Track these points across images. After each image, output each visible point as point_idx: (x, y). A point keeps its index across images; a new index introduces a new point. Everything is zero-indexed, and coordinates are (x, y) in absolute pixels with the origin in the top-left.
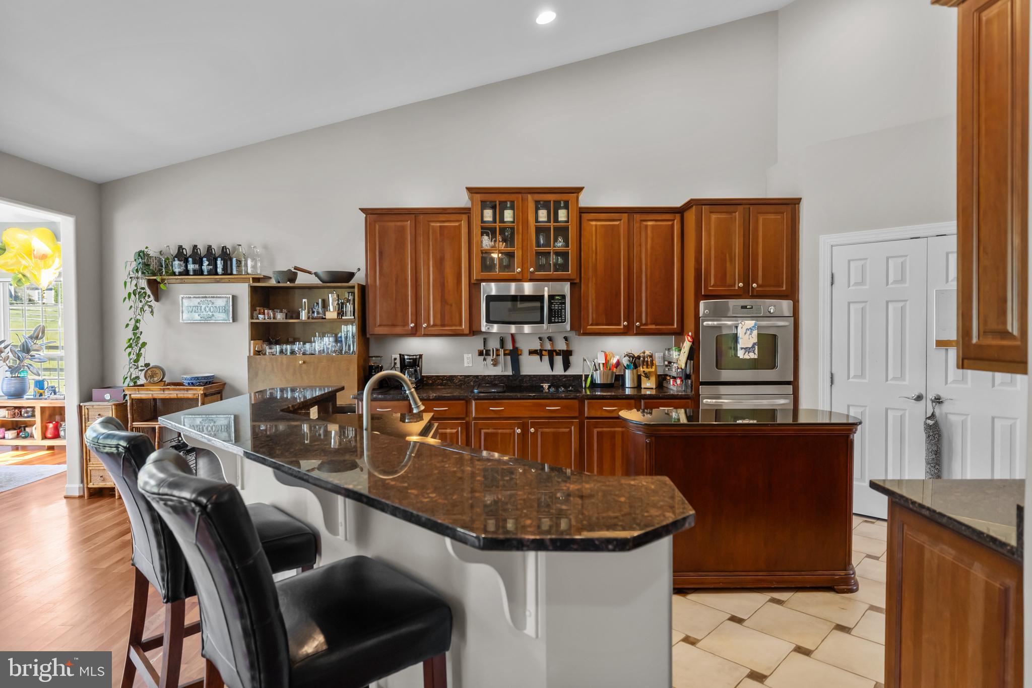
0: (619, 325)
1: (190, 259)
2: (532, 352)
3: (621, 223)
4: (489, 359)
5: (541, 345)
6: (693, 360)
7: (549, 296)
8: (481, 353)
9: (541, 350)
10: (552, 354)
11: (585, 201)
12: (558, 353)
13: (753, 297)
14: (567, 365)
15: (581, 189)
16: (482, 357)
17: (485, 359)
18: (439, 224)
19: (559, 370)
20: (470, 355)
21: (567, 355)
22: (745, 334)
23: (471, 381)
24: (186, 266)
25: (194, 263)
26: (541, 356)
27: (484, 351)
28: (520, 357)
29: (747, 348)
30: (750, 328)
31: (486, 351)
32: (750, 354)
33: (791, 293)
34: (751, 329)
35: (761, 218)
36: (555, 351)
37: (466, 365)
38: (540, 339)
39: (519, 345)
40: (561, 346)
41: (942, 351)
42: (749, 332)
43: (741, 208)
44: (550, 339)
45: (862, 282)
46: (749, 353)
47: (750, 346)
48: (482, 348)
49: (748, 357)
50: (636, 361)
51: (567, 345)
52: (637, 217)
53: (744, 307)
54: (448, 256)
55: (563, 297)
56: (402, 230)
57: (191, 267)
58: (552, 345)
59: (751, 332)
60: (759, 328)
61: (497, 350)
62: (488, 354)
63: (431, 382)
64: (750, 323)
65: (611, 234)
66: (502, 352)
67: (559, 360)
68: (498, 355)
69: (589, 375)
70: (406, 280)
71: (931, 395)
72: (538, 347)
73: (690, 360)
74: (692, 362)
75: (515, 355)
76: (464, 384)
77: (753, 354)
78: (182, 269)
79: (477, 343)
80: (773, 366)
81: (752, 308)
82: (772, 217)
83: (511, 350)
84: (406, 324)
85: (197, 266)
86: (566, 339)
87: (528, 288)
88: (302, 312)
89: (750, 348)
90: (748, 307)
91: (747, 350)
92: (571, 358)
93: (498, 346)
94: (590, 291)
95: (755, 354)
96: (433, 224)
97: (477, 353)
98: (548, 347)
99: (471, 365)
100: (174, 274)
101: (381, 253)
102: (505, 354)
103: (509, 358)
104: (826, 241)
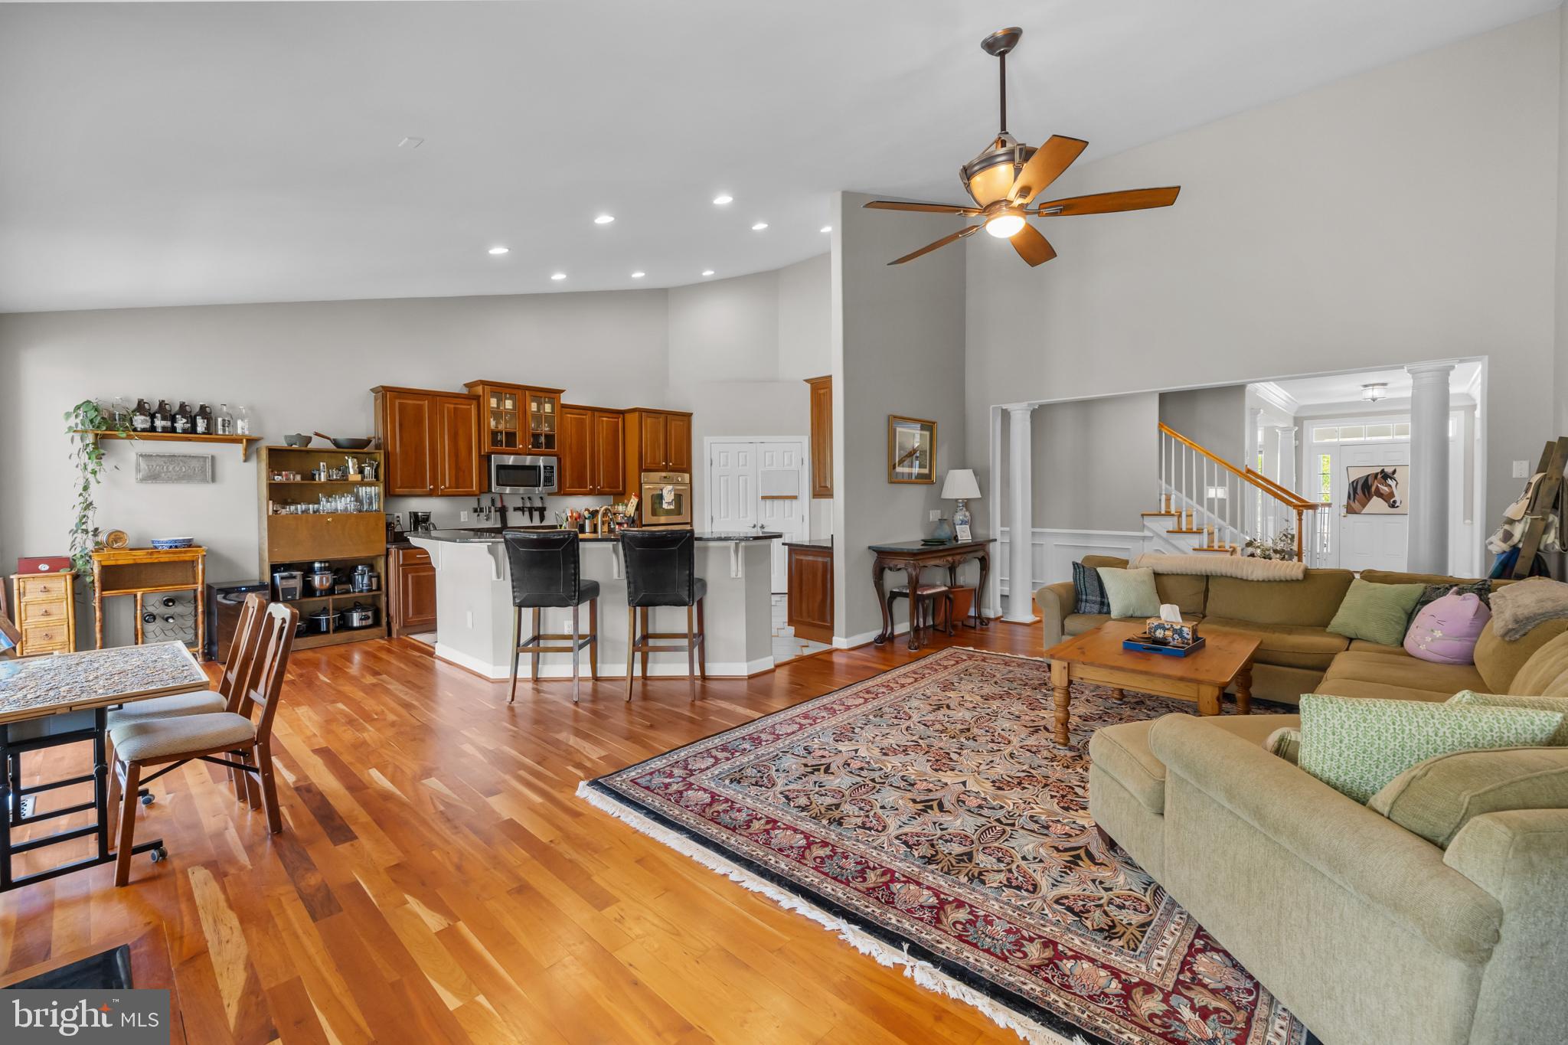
0: (586, 487)
1: (158, 415)
2: (516, 509)
3: (587, 418)
4: (482, 515)
5: (523, 503)
7: (545, 467)
8: (475, 511)
9: (523, 507)
10: (531, 510)
11: (565, 399)
12: (536, 510)
13: (670, 471)
14: (542, 518)
15: (563, 391)
16: (476, 514)
17: (479, 517)
18: (452, 406)
19: (536, 522)
20: (466, 512)
21: (542, 511)
24: (153, 422)
25: (164, 418)
26: (523, 511)
27: (478, 508)
28: (507, 512)
29: (668, 502)
30: (669, 490)
31: (481, 508)
32: (670, 506)
33: (688, 470)
34: (671, 491)
35: (673, 423)
36: (533, 507)
37: (462, 520)
38: (523, 498)
39: (505, 504)
40: (538, 504)
41: (763, 502)
42: (668, 493)
43: (663, 416)
44: (530, 498)
45: (726, 465)
47: (670, 501)
48: (476, 506)
49: (669, 508)
50: (594, 514)
51: (543, 503)
52: (596, 413)
53: (665, 477)
54: (461, 432)
55: (552, 467)
56: (420, 408)
57: (159, 423)
58: (531, 503)
60: (675, 490)
61: (490, 508)
62: (482, 510)
64: (670, 487)
65: (581, 423)
66: (493, 509)
67: (536, 514)
68: (490, 512)
69: (558, 525)
70: (425, 448)
71: (760, 525)
72: (521, 505)
75: (503, 511)
78: (147, 425)
79: (472, 502)
80: (679, 513)
81: (669, 478)
82: (679, 423)
83: (500, 507)
84: (424, 486)
85: (168, 424)
86: (541, 498)
87: (528, 460)
88: (320, 475)
90: (667, 477)
91: (669, 504)
92: (546, 513)
93: (490, 504)
94: (567, 463)
95: (672, 506)
96: (447, 405)
97: (472, 510)
98: (528, 505)
99: (466, 520)
100: (135, 430)
101: (401, 425)
102: (496, 511)
103: (498, 513)
104: (707, 440)
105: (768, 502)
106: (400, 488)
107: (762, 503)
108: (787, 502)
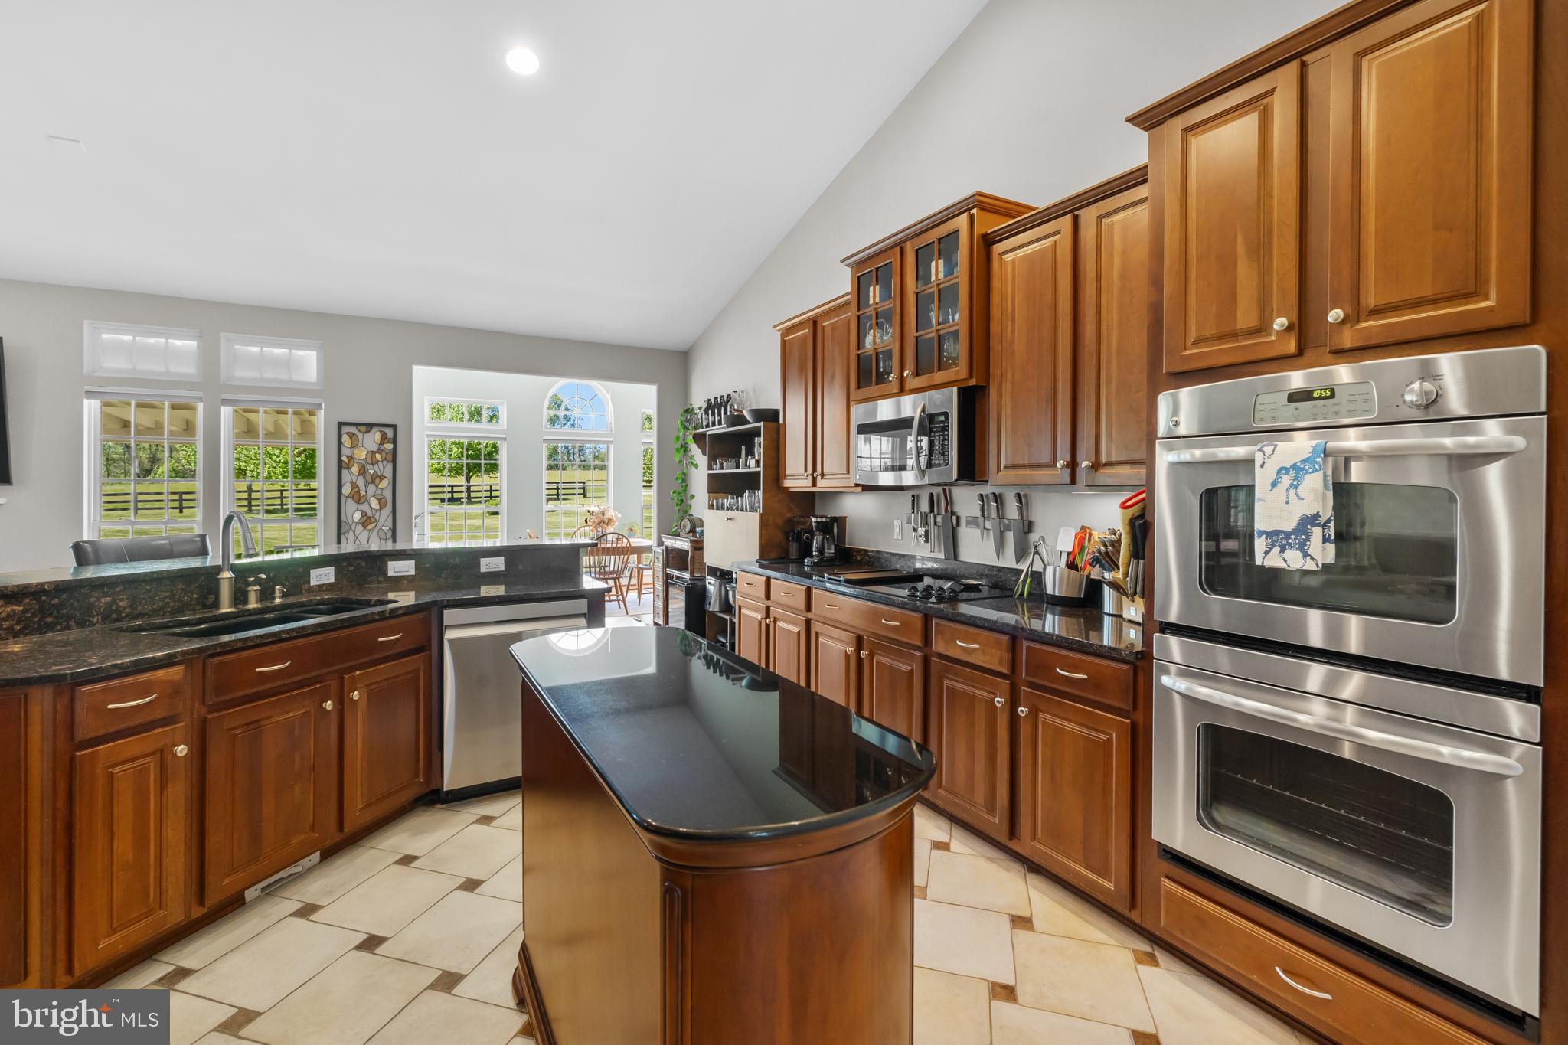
0: (1053, 466)
2: (972, 522)
3: (1061, 241)
6: (1143, 558)
8: (910, 520)
10: (998, 526)
13: (1334, 355)
14: (1022, 550)
19: (1009, 559)
21: (1023, 532)
22: (1274, 485)
28: (958, 529)
29: (1276, 533)
30: (1294, 466)
32: (1288, 554)
34: (1297, 471)
37: (896, 536)
39: (956, 508)
42: (1286, 480)
44: (995, 498)
46: (1283, 550)
47: (1290, 525)
49: (1281, 564)
53: (1303, 396)
55: (946, 415)
58: (999, 509)
59: (1296, 478)
63: (859, 558)
64: (1301, 448)
65: (1040, 267)
66: (932, 519)
69: (1023, 570)
72: (978, 514)
73: (1135, 559)
74: (1141, 562)
77: (1299, 554)
81: (1333, 395)
89: (1287, 534)
90: (1315, 395)
92: (1030, 536)
94: (1004, 399)
95: (1306, 555)
97: (906, 519)
99: (900, 538)
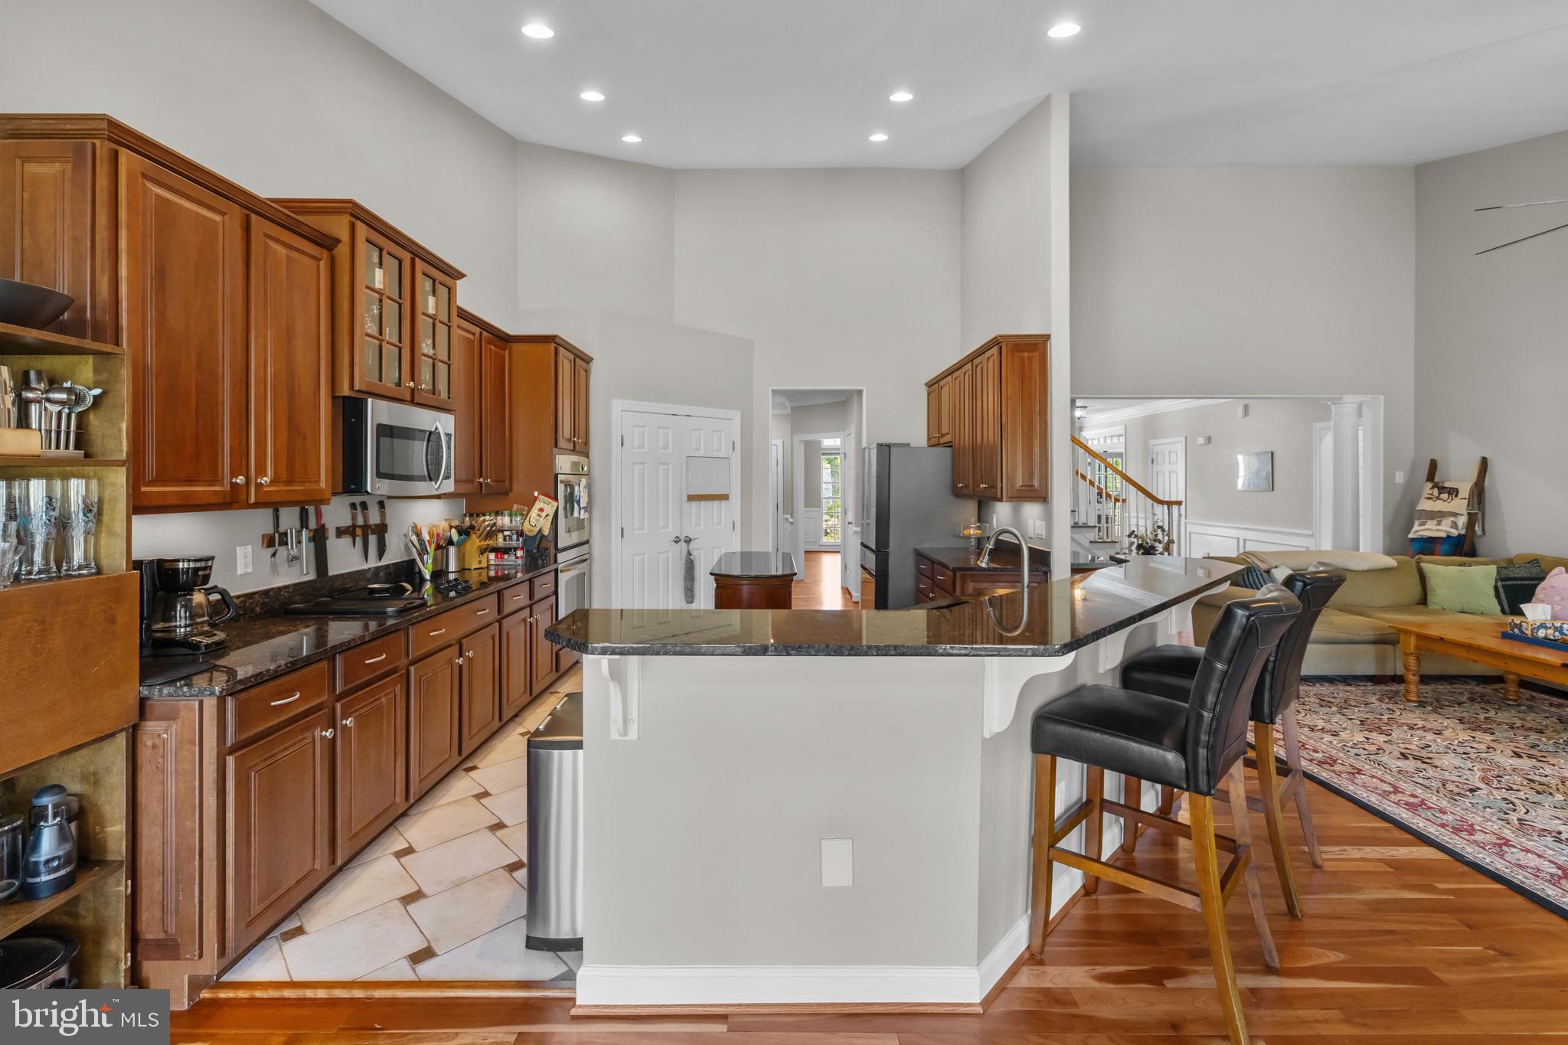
2: (340, 532)
3: (475, 341)
4: (282, 551)
5: (354, 518)
7: (445, 435)
8: (268, 542)
9: (354, 526)
10: (365, 532)
12: (372, 531)
15: (460, 275)
16: (271, 550)
17: (274, 555)
18: (283, 250)
19: (374, 560)
20: (249, 548)
21: (381, 530)
23: (256, 606)
26: (354, 536)
27: (277, 535)
28: (327, 541)
31: (281, 535)
33: (586, 451)
35: (579, 369)
36: (369, 526)
37: (240, 571)
38: (353, 506)
40: (374, 518)
44: (362, 506)
45: (642, 446)
48: (270, 530)
51: (382, 515)
52: (485, 335)
53: (575, 464)
58: (366, 517)
61: (299, 532)
62: (282, 541)
65: (467, 349)
66: (304, 535)
67: (373, 542)
68: (299, 542)
72: (349, 522)
75: (319, 538)
76: (244, 615)
79: (260, 521)
82: (582, 372)
83: (315, 530)
84: (216, 477)
86: (380, 505)
92: (385, 536)
93: (297, 524)
97: (262, 542)
98: (360, 520)
99: (250, 570)
102: (307, 540)
103: (312, 545)
104: (617, 405)
105: (694, 504)
106: (151, 483)
107: (687, 505)
108: (716, 503)
